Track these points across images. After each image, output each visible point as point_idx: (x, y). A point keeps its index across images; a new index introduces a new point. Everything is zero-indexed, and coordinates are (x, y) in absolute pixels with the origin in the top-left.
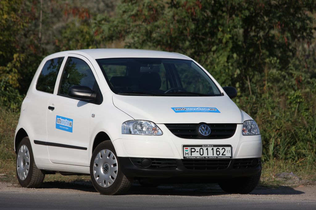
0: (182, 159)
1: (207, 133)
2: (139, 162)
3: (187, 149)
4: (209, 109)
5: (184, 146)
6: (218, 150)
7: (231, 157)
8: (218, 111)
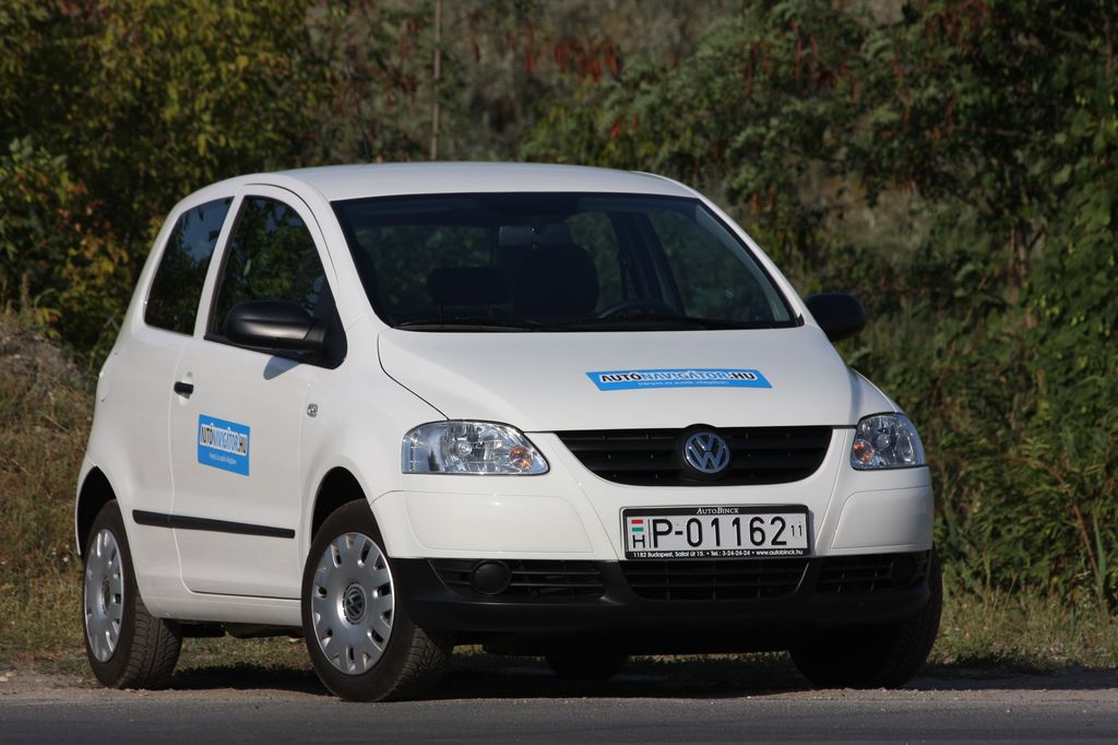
0: (621, 562)
1: (715, 462)
2: (464, 576)
4: (729, 376)
5: (628, 513)
6: (757, 524)
7: (807, 551)
8: (762, 383)
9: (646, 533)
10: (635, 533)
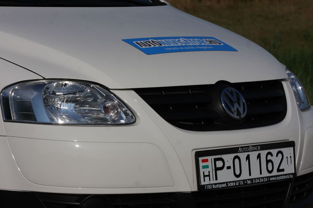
0: (193, 193)
3: (206, 161)
5: (199, 154)
6: (269, 157)
7: (295, 174)
8: (227, 48)
9: (210, 169)
10: (204, 170)
